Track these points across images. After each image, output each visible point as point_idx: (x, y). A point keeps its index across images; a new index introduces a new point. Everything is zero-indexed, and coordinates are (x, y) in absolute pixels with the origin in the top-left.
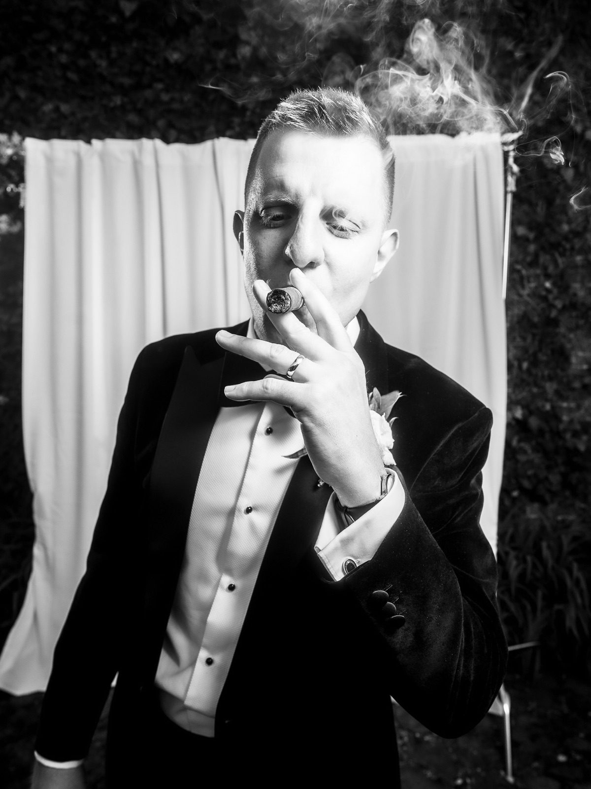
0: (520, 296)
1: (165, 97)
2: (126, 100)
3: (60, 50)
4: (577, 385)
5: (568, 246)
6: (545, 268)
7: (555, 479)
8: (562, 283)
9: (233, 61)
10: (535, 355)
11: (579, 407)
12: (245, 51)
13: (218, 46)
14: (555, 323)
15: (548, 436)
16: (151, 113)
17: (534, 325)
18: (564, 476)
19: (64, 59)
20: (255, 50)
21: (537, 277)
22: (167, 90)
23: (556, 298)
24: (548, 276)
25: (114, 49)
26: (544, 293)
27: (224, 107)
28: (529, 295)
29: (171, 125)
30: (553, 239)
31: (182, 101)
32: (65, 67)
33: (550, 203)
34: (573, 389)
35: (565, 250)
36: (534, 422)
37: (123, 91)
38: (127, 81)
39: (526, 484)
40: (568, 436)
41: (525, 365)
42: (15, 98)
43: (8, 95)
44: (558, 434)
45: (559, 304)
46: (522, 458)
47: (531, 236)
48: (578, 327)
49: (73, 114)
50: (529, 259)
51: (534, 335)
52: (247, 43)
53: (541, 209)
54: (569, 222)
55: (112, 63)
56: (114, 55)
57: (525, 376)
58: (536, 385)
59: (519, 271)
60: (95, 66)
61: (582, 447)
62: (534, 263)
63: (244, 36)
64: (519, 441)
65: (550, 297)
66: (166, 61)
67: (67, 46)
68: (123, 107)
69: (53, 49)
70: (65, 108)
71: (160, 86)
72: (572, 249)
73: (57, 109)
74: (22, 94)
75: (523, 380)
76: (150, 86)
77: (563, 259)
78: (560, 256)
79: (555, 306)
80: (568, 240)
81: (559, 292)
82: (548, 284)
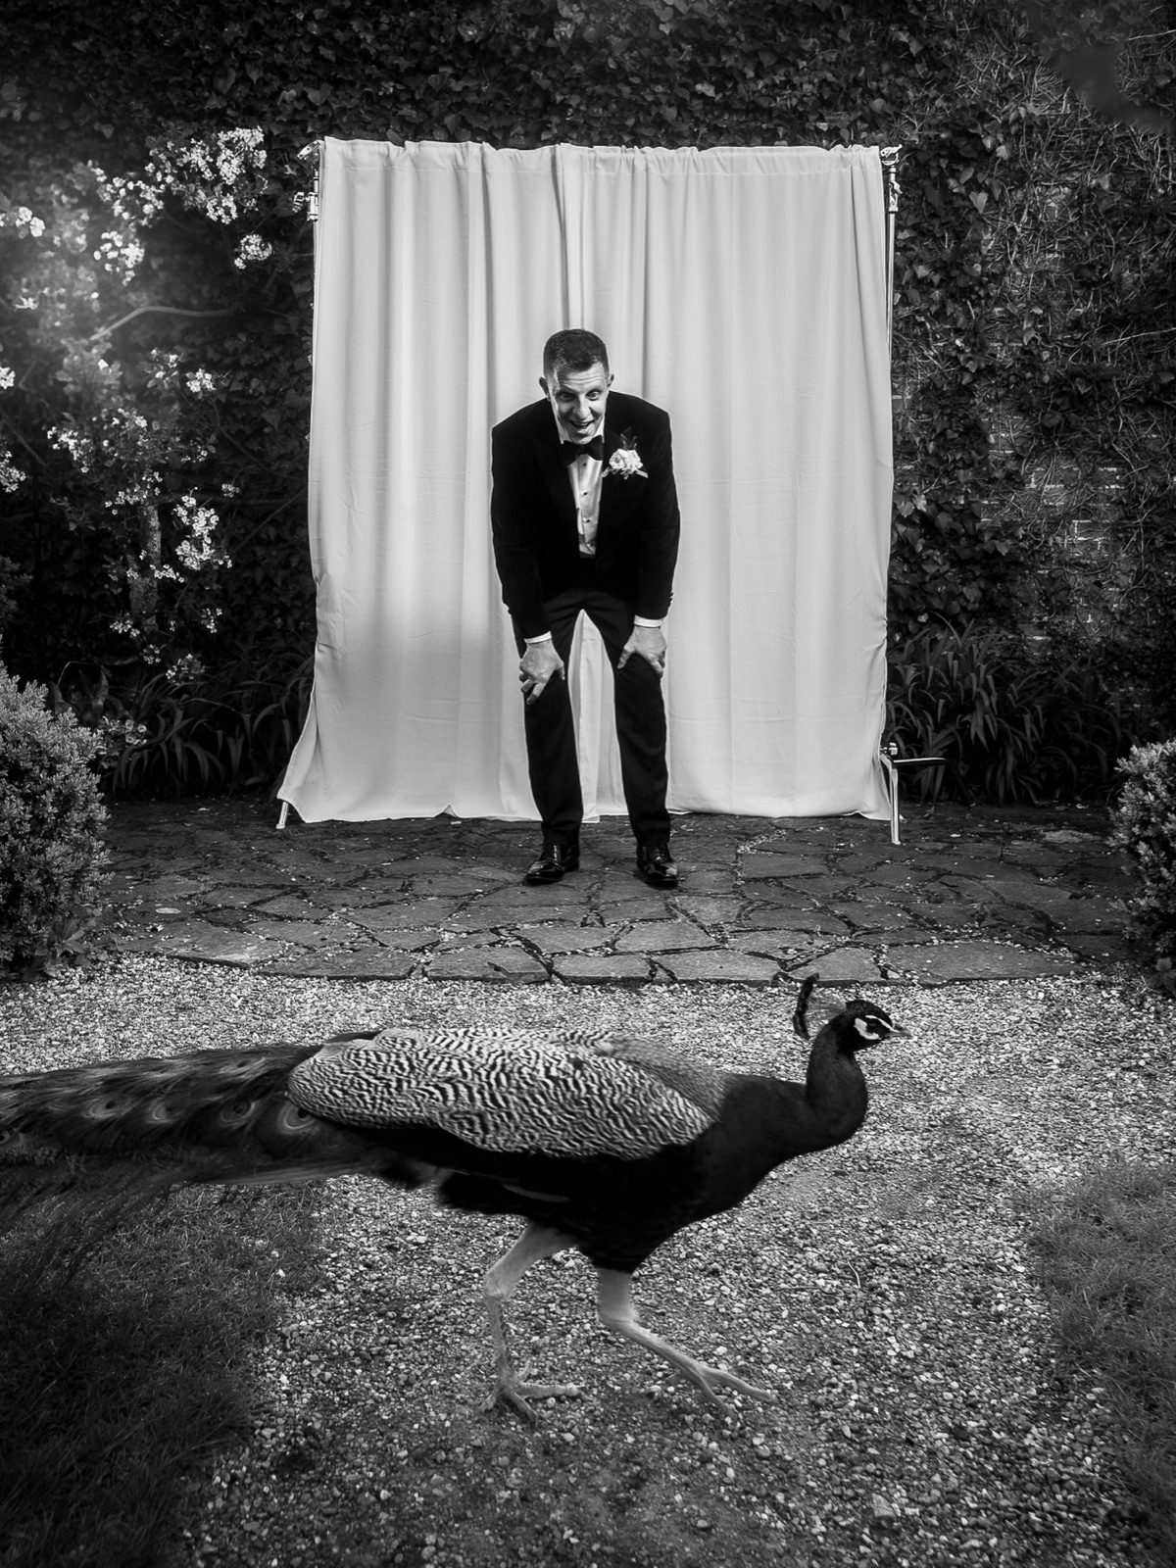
0: (925, 357)
1: (457, 86)
2: (400, 87)
3: (309, 17)
4: (998, 474)
5: (982, 293)
6: (955, 321)
7: (972, 593)
8: (976, 339)
9: (550, 42)
10: (943, 433)
11: (1002, 503)
12: (565, 30)
13: (527, 21)
14: (967, 391)
15: (963, 541)
16: (436, 107)
17: (942, 395)
18: (984, 592)
19: (315, 29)
20: (579, 29)
21: (947, 332)
22: (457, 77)
23: (970, 359)
24: (958, 332)
25: (384, 19)
26: (953, 354)
27: (537, 102)
28: (935, 357)
29: (464, 124)
30: (961, 283)
31: (479, 93)
32: (316, 41)
33: (959, 237)
34: (993, 481)
35: (980, 298)
36: (944, 520)
37: (396, 75)
38: (403, 63)
39: (936, 603)
40: (986, 538)
41: (931, 447)
42: (244, 79)
43: (233, 75)
44: (975, 538)
45: (972, 367)
46: (931, 569)
47: (936, 279)
48: (998, 400)
49: (327, 103)
50: (934, 309)
51: (943, 407)
52: (569, 20)
53: (948, 246)
54: (984, 264)
55: (380, 38)
56: (384, 27)
57: (932, 462)
58: (947, 473)
59: (922, 324)
60: (359, 41)
61: (1004, 551)
62: (940, 315)
63: (565, 12)
64: (925, 547)
65: (961, 358)
66: (459, 38)
67: (318, 13)
68: (395, 98)
69: (300, 16)
70: (313, 95)
71: (449, 70)
72: (988, 296)
73: (303, 96)
74: (254, 76)
75: (930, 468)
76: (435, 71)
77: (977, 310)
78: (974, 306)
79: (967, 370)
80: (982, 285)
81: (972, 352)
82: (958, 342)
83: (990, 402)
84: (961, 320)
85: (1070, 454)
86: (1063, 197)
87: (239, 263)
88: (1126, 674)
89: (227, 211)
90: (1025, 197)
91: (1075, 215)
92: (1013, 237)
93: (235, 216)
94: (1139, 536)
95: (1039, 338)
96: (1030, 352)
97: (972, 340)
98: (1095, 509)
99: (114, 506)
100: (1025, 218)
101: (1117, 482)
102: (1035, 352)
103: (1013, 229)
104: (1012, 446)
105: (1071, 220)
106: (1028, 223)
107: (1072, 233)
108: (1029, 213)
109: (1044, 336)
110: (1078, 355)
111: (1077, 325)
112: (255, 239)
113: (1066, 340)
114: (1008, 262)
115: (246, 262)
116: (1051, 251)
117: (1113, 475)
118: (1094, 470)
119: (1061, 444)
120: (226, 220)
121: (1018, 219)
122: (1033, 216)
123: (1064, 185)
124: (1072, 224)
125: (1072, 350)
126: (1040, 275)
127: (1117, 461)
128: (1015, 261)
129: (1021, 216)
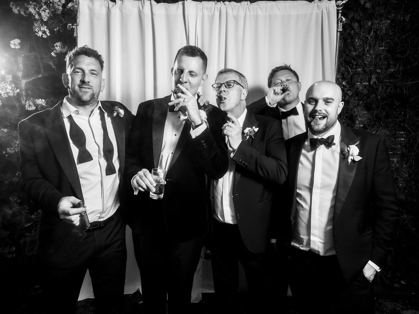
5: (354, 63)
8: (352, 82)
14: (347, 103)
35: (353, 65)
72: (357, 65)
77: (352, 70)
78: (351, 69)
79: (348, 94)
80: (354, 60)
81: (350, 87)
82: (344, 83)
83: (355, 107)
84: (346, 75)
85: (387, 127)
86: (387, 24)
87: (53, 54)
88: (404, 211)
89: (44, 32)
90: (372, 24)
91: (392, 32)
92: (367, 41)
93: (49, 34)
94: (413, 159)
95: (377, 82)
96: (373, 87)
97: (350, 82)
98: (394, 148)
99: (6, 154)
100: (372, 33)
101: (404, 137)
102: (375, 87)
103: (367, 37)
104: (363, 124)
105: (391, 34)
106: (373, 35)
107: (390, 39)
108: (374, 30)
109: (378, 80)
110: (392, 88)
111: (392, 76)
112: (58, 44)
113: (387, 82)
114: (364, 51)
115: (55, 54)
116: (382, 46)
117: (402, 135)
118: (395, 133)
119: (383, 123)
120: (45, 36)
121: (369, 33)
122: (375, 32)
123: (388, 19)
124: (391, 36)
125: (389, 86)
126: (377, 56)
127: (404, 129)
128: (367, 50)
129: (371, 32)
